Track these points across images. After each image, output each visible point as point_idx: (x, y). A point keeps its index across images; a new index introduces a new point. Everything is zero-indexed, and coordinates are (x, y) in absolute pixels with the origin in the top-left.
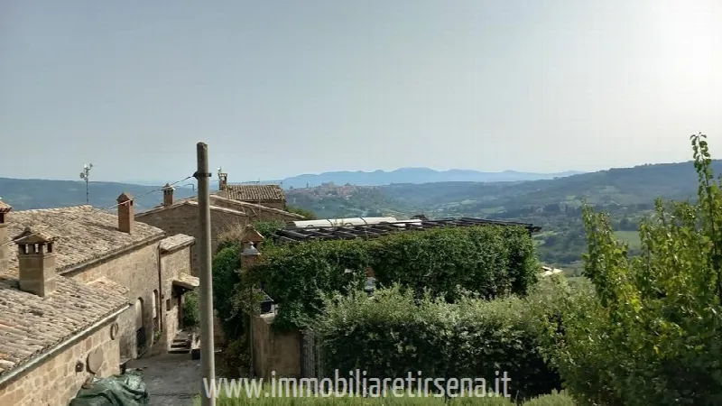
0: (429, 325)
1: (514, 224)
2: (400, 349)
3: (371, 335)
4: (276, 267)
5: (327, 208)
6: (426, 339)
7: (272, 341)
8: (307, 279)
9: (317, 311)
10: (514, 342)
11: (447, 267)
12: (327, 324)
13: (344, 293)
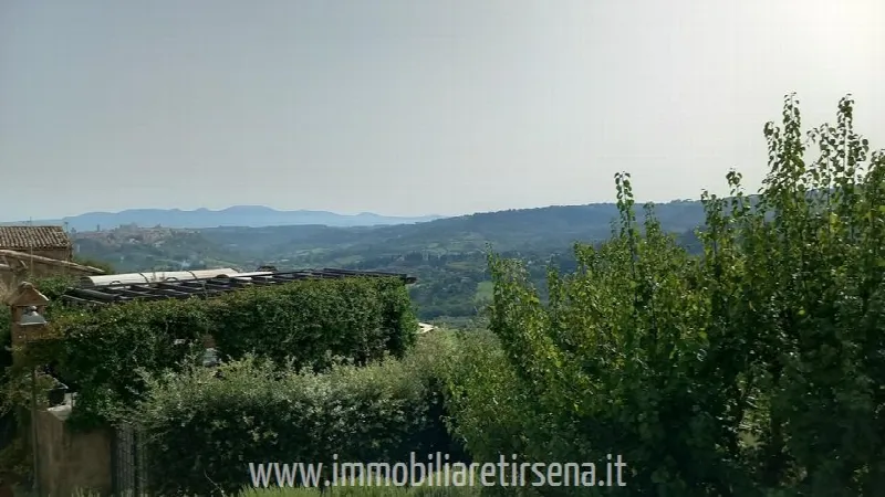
0: (293, 404)
1: (388, 275)
2: (256, 437)
3: (217, 423)
4: (75, 341)
5: (128, 258)
6: (290, 421)
7: (68, 444)
8: (122, 354)
9: (137, 397)
10: (395, 413)
11: (312, 330)
12: (155, 412)
13: (177, 370)
